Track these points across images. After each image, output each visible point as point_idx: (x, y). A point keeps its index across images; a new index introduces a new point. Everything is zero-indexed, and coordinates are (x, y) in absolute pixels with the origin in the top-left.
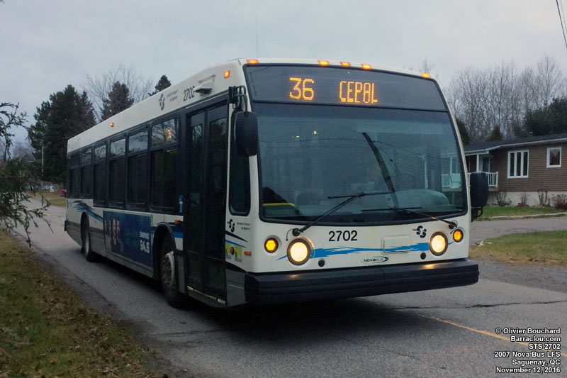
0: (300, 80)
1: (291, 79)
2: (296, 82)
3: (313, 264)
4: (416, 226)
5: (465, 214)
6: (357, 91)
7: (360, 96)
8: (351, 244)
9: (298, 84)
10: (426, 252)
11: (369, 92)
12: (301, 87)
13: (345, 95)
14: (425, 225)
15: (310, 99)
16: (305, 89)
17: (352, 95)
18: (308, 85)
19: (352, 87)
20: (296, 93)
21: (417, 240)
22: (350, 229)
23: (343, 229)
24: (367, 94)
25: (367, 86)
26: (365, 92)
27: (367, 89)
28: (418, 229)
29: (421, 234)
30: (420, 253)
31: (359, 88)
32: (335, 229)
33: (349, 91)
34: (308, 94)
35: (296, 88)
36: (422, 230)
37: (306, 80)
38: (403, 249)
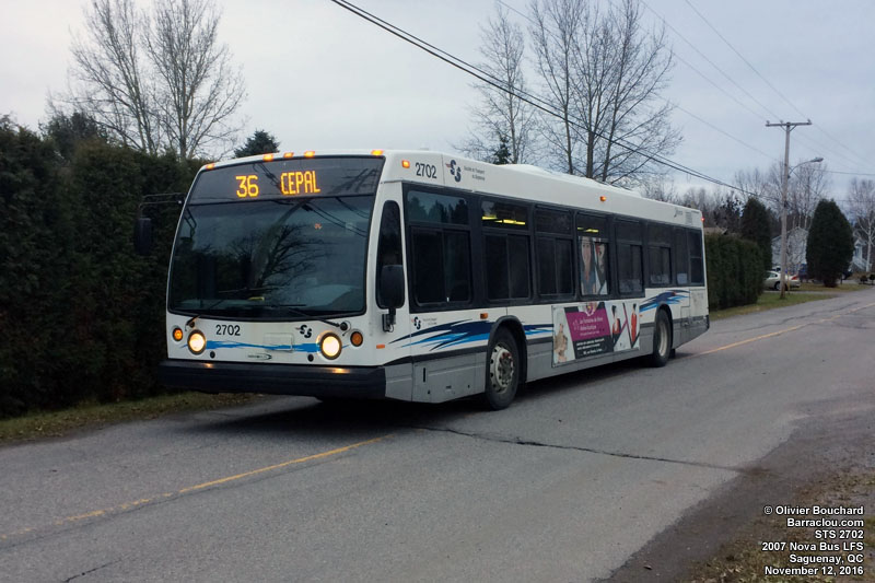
0: (244, 178)
1: (238, 178)
2: (241, 180)
3: (206, 356)
4: (300, 324)
5: (363, 314)
6: (298, 183)
7: (302, 186)
8: (235, 339)
9: (243, 182)
10: (313, 354)
11: (310, 182)
12: (246, 184)
13: (287, 188)
14: (310, 324)
15: (255, 194)
16: (250, 186)
17: (294, 188)
18: (253, 181)
19: (293, 179)
20: (242, 191)
21: (301, 340)
22: (234, 323)
23: (228, 323)
24: (308, 185)
25: (308, 176)
26: (307, 182)
27: (308, 179)
28: (302, 328)
29: (306, 333)
30: (306, 354)
31: (300, 179)
32: (221, 323)
33: (291, 183)
34: (253, 190)
35: (242, 186)
36: (306, 330)
37: (250, 177)
38: (284, 348)
